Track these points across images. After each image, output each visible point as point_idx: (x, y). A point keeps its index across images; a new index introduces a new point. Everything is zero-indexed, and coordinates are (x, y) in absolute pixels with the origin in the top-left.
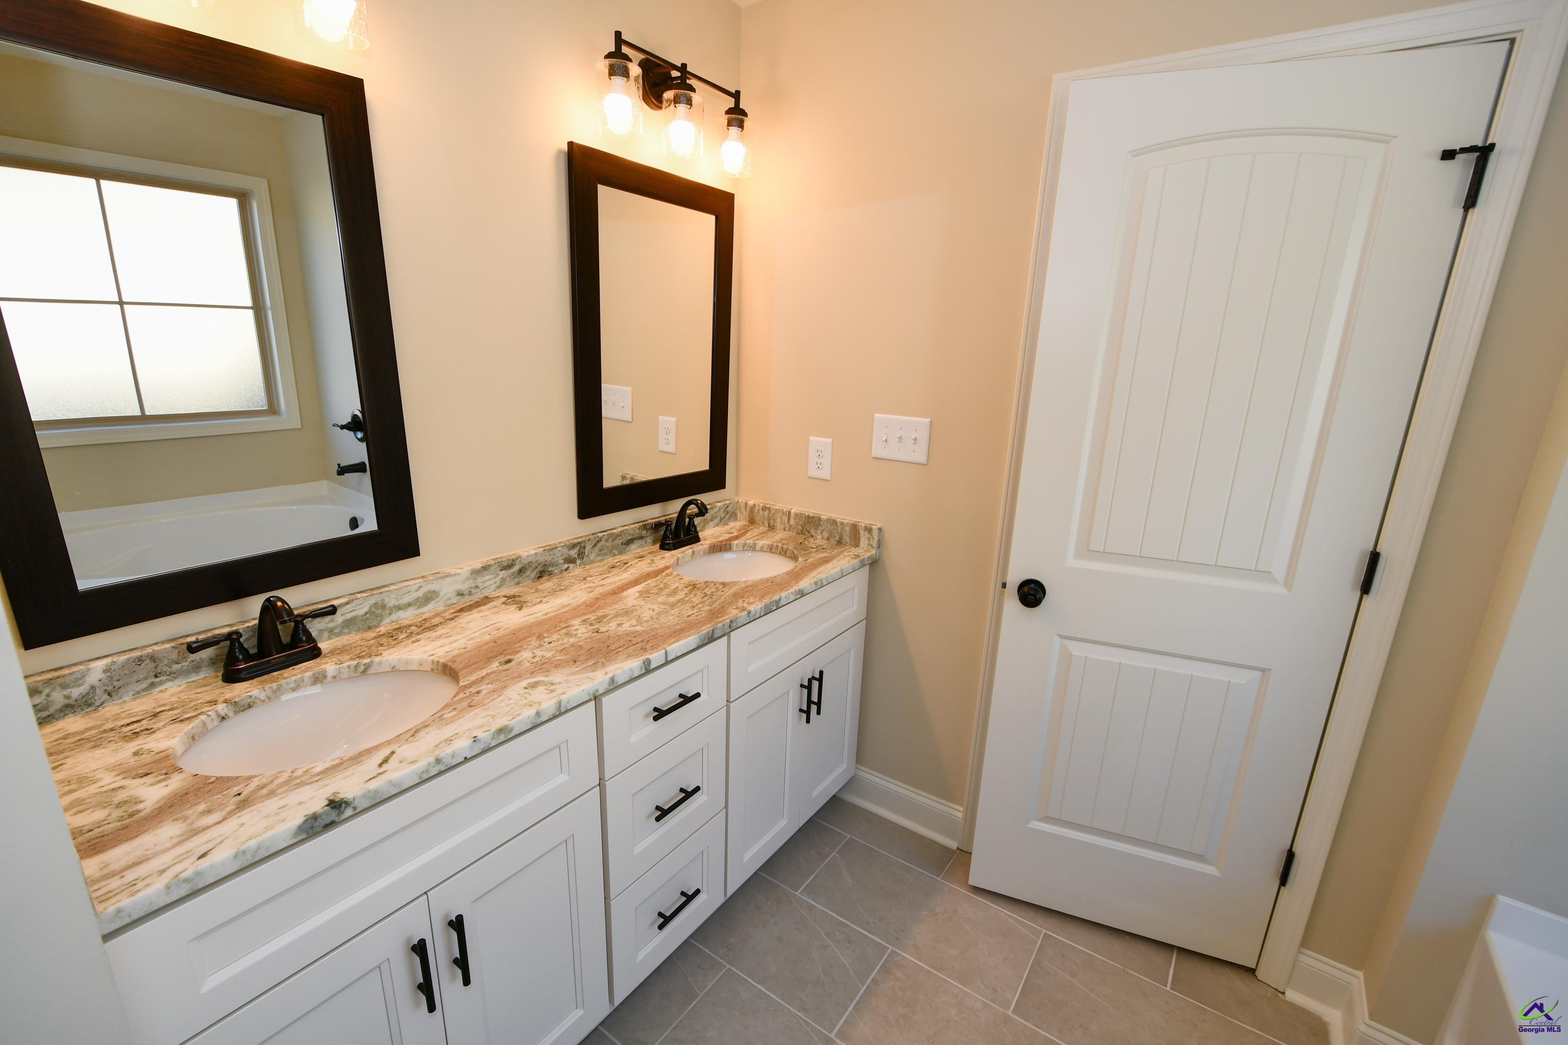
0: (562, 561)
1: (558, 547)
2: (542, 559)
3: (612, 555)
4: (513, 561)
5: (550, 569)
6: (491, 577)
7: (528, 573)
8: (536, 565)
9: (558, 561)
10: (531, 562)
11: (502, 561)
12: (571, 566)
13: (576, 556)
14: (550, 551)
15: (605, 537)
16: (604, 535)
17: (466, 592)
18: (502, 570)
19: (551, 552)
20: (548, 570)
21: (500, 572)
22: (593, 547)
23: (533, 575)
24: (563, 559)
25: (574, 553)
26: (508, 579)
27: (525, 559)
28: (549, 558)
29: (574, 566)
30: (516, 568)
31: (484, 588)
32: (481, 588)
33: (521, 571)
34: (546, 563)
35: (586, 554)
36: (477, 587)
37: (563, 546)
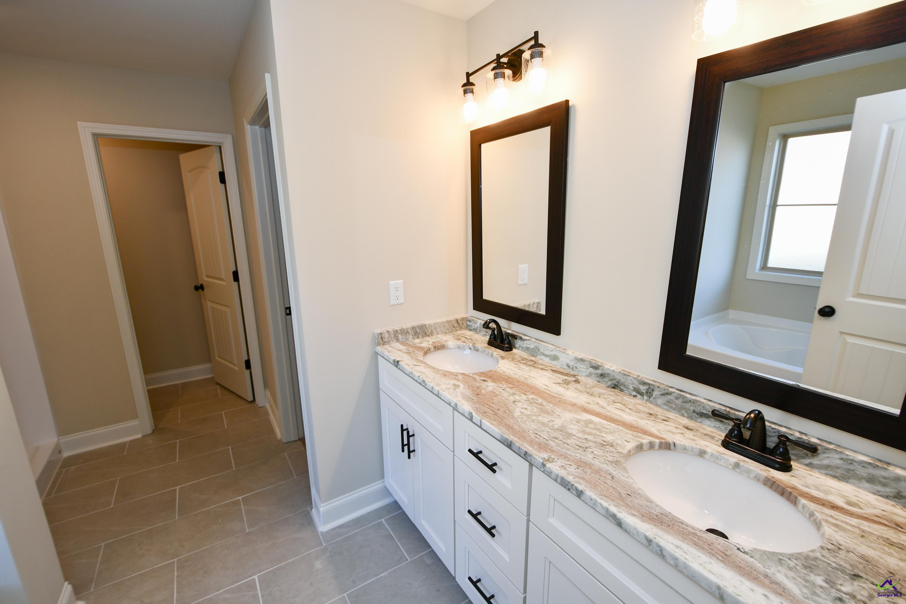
0: (632, 388)
1: (631, 376)
2: (618, 377)
3: (680, 413)
4: (598, 366)
5: (622, 387)
6: (584, 367)
7: (606, 380)
8: (613, 379)
9: (628, 386)
10: (609, 374)
11: (592, 362)
12: (639, 396)
13: (644, 392)
14: (624, 375)
15: (676, 395)
16: (674, 392)
17: (571, 367)
18: (591, 367)
19: (624, 377)
20: (620, 387)
21: (590, 368)
22: (661, 395)
23: (610, 383)
24: (633, 387)
25: (643, 388)
26: (593, 375)
27: (605, 369)
28: (623, 380)
29: (641, 398)
30: (599, 372)
31: (580, 371)
32: (579, 370)
33: (602, 375)
34: (620, 381)
35: (654, 396)
36: (576, 368)
37: (634, 378)
